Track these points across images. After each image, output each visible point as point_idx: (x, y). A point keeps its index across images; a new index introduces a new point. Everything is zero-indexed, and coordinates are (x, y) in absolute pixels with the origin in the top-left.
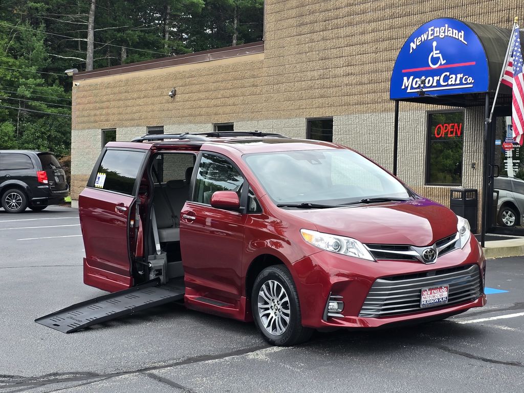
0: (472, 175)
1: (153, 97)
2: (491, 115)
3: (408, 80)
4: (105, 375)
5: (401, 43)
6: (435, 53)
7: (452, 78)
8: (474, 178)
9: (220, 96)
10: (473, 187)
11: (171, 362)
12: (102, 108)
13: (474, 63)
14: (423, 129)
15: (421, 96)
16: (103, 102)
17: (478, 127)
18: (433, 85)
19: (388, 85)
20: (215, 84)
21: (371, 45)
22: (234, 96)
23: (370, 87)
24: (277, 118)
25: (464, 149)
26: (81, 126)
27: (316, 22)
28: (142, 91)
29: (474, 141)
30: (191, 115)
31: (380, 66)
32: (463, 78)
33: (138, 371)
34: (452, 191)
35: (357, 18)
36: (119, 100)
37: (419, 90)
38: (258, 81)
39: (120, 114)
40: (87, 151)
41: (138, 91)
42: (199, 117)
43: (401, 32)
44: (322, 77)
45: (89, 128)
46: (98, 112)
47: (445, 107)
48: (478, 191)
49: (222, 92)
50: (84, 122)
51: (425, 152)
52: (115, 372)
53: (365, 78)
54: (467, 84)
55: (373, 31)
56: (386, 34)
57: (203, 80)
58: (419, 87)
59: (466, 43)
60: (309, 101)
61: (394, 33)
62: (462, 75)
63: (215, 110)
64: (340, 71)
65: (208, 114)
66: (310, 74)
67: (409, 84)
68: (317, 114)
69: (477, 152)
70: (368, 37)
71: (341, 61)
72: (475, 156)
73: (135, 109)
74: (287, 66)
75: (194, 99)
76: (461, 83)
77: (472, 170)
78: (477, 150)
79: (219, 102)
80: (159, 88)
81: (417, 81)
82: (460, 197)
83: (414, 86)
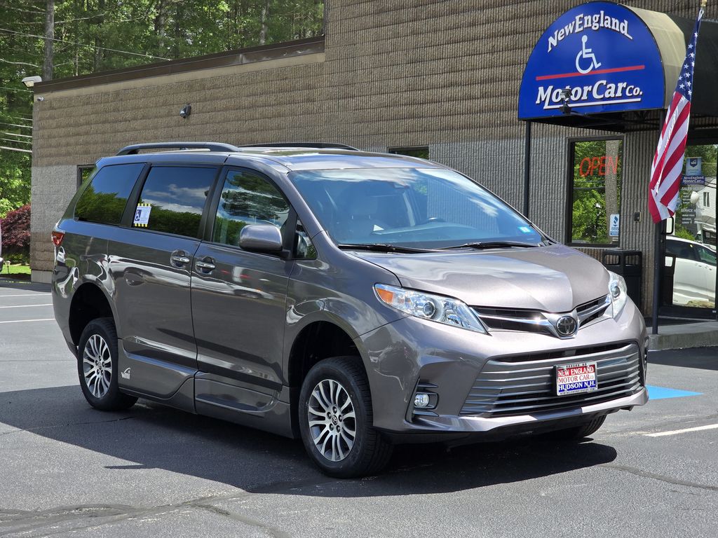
0: (634, 230)
1: (156, 117)
3: (545, 90)
5: (533, 38)
6: (586, 53)
7: (610, 88)
8: (637, 236)
9: (258, 116)
10: (635, 248)
12: (77, 135)
13: (643, 67)
14: (562, 163)
15: (564, 115)
18: (582, 98)
19: (516, 100)
20: (250, 99)
21: (485, 41)
22: (279, 115)
26: (45, 160)
29: (638, 181)
34: (605, 253)
36: (104, 122)
37: (561, 106)
38: (316, 93)
39: (105, 142)
40: (54, 197)
41: (133, 109)
43: (529, 22)
44: (411, 88)
45: (58, 164)
46: (72, 140)
47: (594, 133)
49: (260, 110)
50: (50, 155)
51: (565, 198)
53: (476, 90)
54: (633, 97)
55: (488, 22)
56: (508, 25)
57: (232, 91)
58: (562, 101)
59: (631, 38)
60: (393, 123)
61: (519, 25)
62: (625, 85)
63: (249, 136)
64: (439, 79)
66: (393, 84)
67: (547, 96)
68: (403, 142)
69: (642, 197)
72: (639, 204)
74: (359, 72)
75: (218, 120)
76: (624, 96)
77: (634, 223)
78: (642, 194)
79: (255, 124)
80: (165, 104)
81: (558, 92)
82: (617, 263)
83: (554, 100)
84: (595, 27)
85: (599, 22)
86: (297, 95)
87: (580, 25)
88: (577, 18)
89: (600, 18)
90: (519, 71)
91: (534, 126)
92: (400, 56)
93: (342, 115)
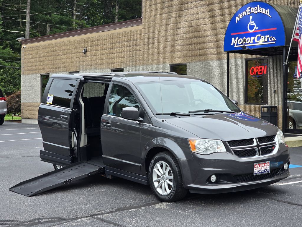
0: (274, 97)
1: (72, 53)
2: (287, 60)
3: (235, 40)
4: (69, 219)
6: (252, 23)
7: (262, 38)
8: (275, 99)
9: (115, 52)
10: (274, 105)
11: (108, 211)
12: (40, 61)
13: (276, 29)
14: (243, 70)
15: (243, 49)
16: (41, 57)
17: (277, 68)
18: (251, 42)
19: (223, 43)
20: (111, 45)
21: (209, 19)
22: (124, 52)
24: (151, 64)
25: (268, 81)
26: (27, 72)
27: (175, 5)
28: (65, 50)
29: (275, 77)
30: (96, 64)
31: (215, 32)
32: (269, 37)
33: (89, 216)
34: (262, 107)
35: (201, 3)
36: (51, 56)
38: (139, 42)
39: (52, 64)
40: (31, 88)
41: (63, 50)
42: (102, 65)
43: (228, 11)
44: (178, 39)
45: (32, 74)
46: (38, 64)
47: (256, 56)
48: (278, 107)
49: (116, 49)
50: (29, 70)
51: (244, 84)
52: (75, 217)
53: (206, 40)
54: (272, 41)
55: (210, 11)
56: (219, 12)
57: (104, 42)
58: (242, 44)
59: (271, 16)
60: (172, 54)
61: (223, 12)
62: (268, 36)
63: (112, 60)
64: (190, 35)
65: (107, 63)
67: (236, 42)
68: (176, 62)
69: (277, 83)
70: (207, 14)
71: (191, 29)
72: (275, 86)
73: (61, 61)
74: (157, 33)
75: (99, 54)
76: (268, 41)
77: (274, 94)
79: (114, 56)
80: (76, 48)
81: (240, 40)
82: (267, 111)
83: (239, 43)
84: (256, 12)
85: (257, 10)
86: (131, 43)
87: (249, 12)
88: (248, 8)
89: (257, 8)
90: (224, 31)
91: (231, 54)
92: (174, 26)
93: (150, 51)
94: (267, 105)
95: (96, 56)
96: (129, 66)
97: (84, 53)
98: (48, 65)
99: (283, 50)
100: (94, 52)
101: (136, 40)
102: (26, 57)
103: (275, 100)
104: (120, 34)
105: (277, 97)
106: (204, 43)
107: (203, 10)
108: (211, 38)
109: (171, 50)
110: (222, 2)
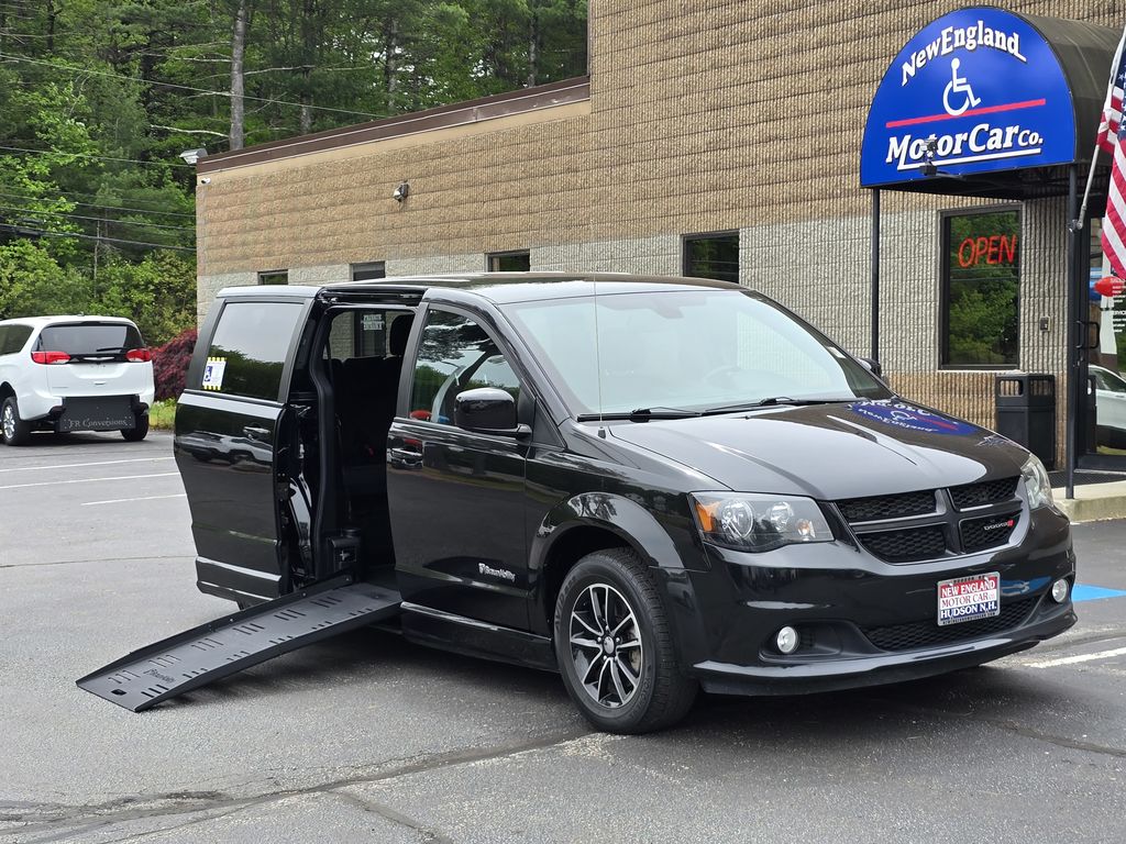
0: (1042, 343)
1: (361, 201)
2: (1082, 213)
3: (899, 143)
4: (246, 800)
5: (881, 67)
6: (958, 84)
7: (995, 135)
8: (1046, 352)
9: (499, 195)
10: (1043, 370)
12: (257, 229)
13: (1043, 102)
14: (931, 249)
15: (928, 177)
16: (259, 216)
17: (1053, 240)
18: (954, 152)
19: (855, 158)
20: (489, 171)
21: (816, 74)
22: (530, 194)
23: (815, 164)
24: (621, 237)
25: (1022, 290)
27: (698, 30)
28: (337, 189)
29: (1045, 272)
30: (440, 237)
31: (836, 118)
32: (1019, 132)
33: (322, 788)
34: (999, 380)
35: (787, 19)
37: (923, 164)
38: (579, 160)
39: (295, 239)
41: (330, 190)
42: (457, 241)
43: (880, 44)
45: (232, 271)
46: (250, 237)
47: (978, 202)
48: (1056, 379)
49: (503, 186)
50: (221, 259)
51: (938, 298)
52: (269, 791)
53: (806, 147)
54: (1029, 147)
55: (820, 45)
56: (849, 49)
57: (464, 161)
58: (924, 158)
59: (1024, 59)
60: (687, 199)
61: (866, 48)
63: (488, 224)
64: (751, 133)
65: (476, 234)
66: (687, 142)
67: (902, 151)
68: (703, 225)
69: (1052, 294)
70: (811, 58)
71: (753, 112)
72: (1046, 305)
73: (324, 228)
74: (639, 127)
76: (1015, 147)
78: (1052, 291)
79: (497, 207)
80: (373, 182)
81: (918, 145)
82: (1017, 393)
83: (913, 156)
84: (971, 45)
85: (976, 38)
86: (553, 164)
87: (949, 44)
88: (944, 33)
89: (977, 31)
92: (695, 101)
93: (615, 191)
94: (1016, 372)
95: (438, 210)
96: (549, 243)
97: (400, 200)
98: (281, 240)
99: (1068, 179)
100: (432, 196)
101: (569, 151)
102: (211, 214)
103: (1045, 355)
104: (515, 133)
105: (1051, 343)
106: (798, 158)
107: (795, 44)
108: (824, 141)
109: (686, 186)
110: (860, 13)
